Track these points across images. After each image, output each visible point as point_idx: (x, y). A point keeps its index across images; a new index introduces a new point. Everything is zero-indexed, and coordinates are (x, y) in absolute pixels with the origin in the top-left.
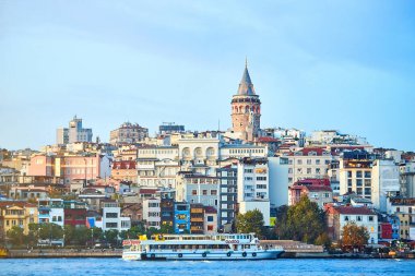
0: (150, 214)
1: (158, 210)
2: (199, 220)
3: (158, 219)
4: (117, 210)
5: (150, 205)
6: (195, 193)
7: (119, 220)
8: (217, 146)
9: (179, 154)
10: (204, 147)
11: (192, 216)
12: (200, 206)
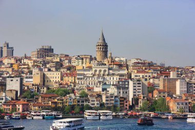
4: (95, 99)
6: (120, 92)
7: (96, 103)
8: (107, 69)
9: (93, 72)
10: (103, 69)
11: (120, 101)
12: (122, 98)
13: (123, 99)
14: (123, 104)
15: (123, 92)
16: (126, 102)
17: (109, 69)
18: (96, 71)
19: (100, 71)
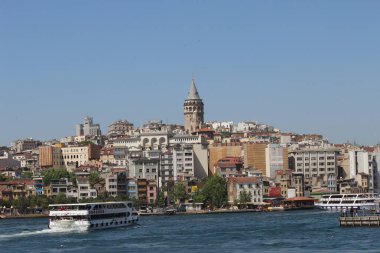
0: (110, 187)
1: (115, 183)
2: (144, 190)
3: (115, 190)
4: (88, 185)
5: (110, 180)
6: (141, 171)
7: (89, 191)
8: (166, 137)
9: (141, 143)
10: (158, 138)
11: (139, 187)
12: (144, 180)
13: (144, 183)
14: (146, 192)
15: (148, 171)
16: (151, 188)
17: (170, 136)
18: (146, 141)
19: (154, 140)
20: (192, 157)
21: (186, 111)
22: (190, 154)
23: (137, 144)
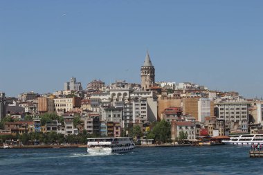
0: (88, 127)
1: (91, 124)
2: (112, 129)
3: (91, 129)
4: (72, 125)
5: (88, 122)
6: (110, 116)
7: (73, 130)
8: (128, 92)
9: (110, 96)
10: (122, 93)
11: (108, 127)
12: (112, 122)
13: (112, 125)
14: (113, 131)
15: (115, 116)
16: (117, 128)
17: (131, 92)
18: (114, 95)
19: (119, 94)
20: (146, 107)
21: (142, 74)
22: (145, 105)
23: (107, 97)
